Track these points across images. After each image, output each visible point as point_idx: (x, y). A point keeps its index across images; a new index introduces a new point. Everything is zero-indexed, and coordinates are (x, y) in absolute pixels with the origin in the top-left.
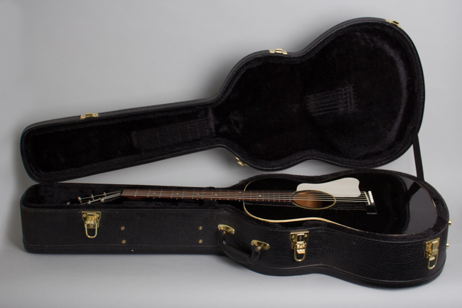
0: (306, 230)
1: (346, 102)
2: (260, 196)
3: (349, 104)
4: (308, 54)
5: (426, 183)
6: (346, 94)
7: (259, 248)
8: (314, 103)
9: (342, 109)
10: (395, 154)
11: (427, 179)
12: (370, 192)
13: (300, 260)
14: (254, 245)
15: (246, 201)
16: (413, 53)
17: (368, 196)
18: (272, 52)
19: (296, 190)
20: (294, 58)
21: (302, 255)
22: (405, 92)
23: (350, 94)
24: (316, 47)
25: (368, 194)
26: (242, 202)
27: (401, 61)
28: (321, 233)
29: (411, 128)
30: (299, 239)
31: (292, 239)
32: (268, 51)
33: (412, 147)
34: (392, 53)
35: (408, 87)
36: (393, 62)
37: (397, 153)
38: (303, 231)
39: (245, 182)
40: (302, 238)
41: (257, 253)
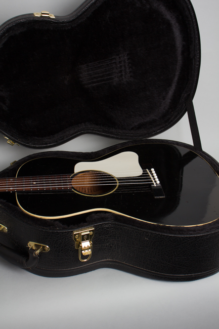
0: (91, 228)
1: (121, 72)
2: (34, 185)
3: (123, 73)
4: (78, 17)
5: (204, 153)
6: (120, 62)
7: (38, 251)
8: (86, 74)
9: (116, 79)
10: (170, 121)
11: (205, 148)
12: (153, 170)
13: (85, 260)
14: (32, 249)
15: (18, 191)
16: (190, 14)
17: (152, 174)
18: (38, 15)
19: (73, 172)
20: (63, 23)
21: (87, 256)
22: (180, 58)
23: (125, 62)
24: (88, 9)
25: (151, 172)
26: (14, 192)
27: (177, 24)
28: (108, 228)
29: (186, 95)
30: (84, 238)
31: (75, 239)
32: (33, 14)
33: (186, 114)
34: (168, 16)
35: (183, 53)
36: (169, 25)
37: (172, 121)
38: (88, 228)
39: (16, 164)
40: (88, 237)
41: (35, 258)
